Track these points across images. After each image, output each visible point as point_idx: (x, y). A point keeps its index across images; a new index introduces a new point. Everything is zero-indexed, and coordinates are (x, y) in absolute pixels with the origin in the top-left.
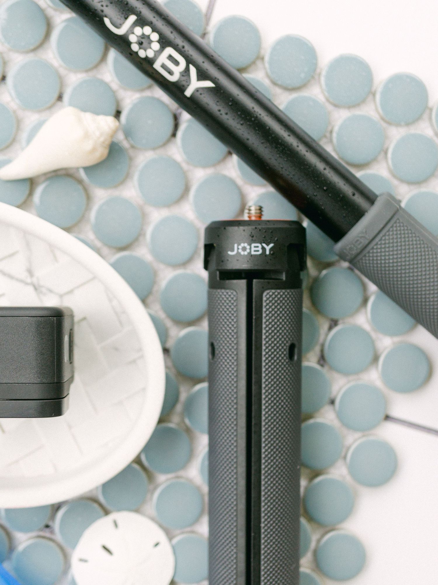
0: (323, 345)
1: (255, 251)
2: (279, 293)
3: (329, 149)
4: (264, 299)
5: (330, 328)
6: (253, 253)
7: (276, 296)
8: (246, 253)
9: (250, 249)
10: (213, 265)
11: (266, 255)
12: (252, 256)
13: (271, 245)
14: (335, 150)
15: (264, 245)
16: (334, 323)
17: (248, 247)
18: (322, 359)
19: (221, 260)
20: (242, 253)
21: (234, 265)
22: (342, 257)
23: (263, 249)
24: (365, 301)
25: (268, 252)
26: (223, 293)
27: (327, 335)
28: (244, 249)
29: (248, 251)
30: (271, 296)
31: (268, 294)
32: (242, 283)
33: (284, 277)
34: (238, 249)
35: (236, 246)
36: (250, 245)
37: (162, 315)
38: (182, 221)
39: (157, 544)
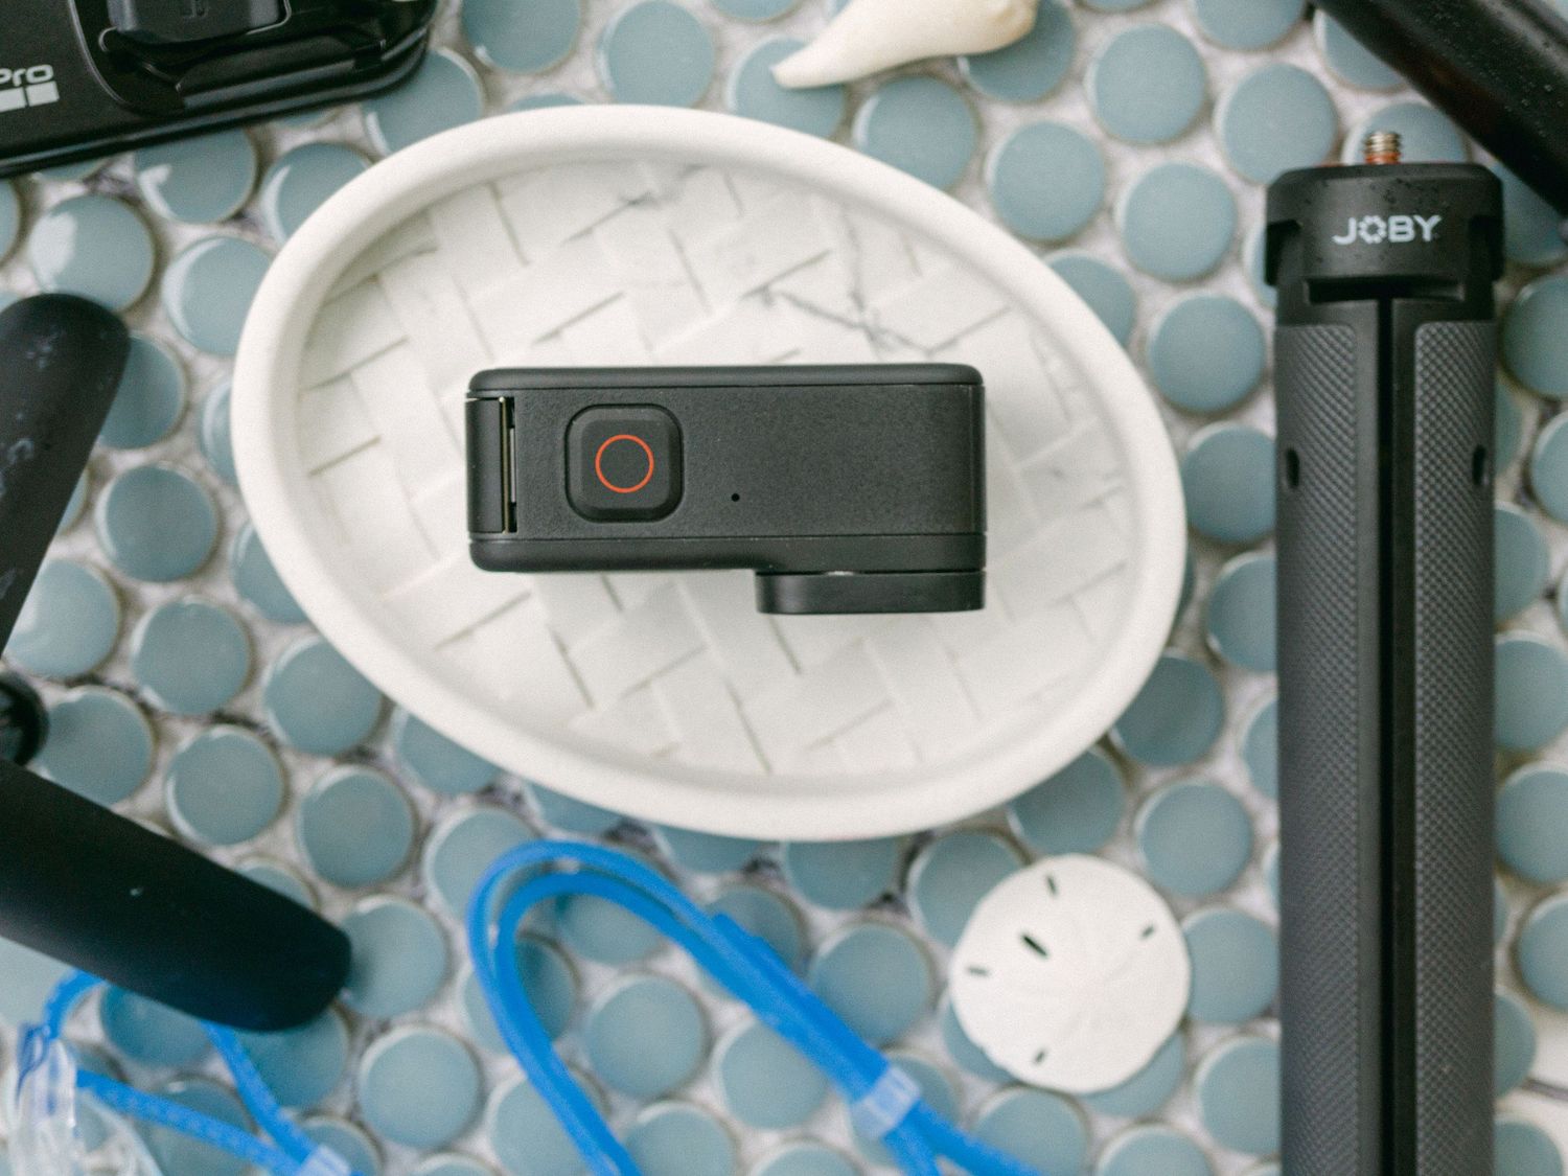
0: (1527, 463)
1: (1398, 234)
2: (1452, 331)
4: (1421, 343)
5: (1543, 421)
6: (1394, 238)
7: (1444, 336)
8: (1377, 239)
9: (1387, 229)
10: (1287, 275)
11: (1423, 243)
12: (1390, 244)
13: (1435, 219)
15: (1419, 219)
16: (1552, 408)
17: (1382, 225)
18: (1527, 492)
19: (1313, 256)
20: (1368, 239)
21: (1347, 268)
23: (1417, 228)
25: (1427, 236)
26: (1318, 332)
27: (1535, 438)
28: (1373, 229)
29: (1382, 233)
30: (1432, 337)
31: (1427, 331)
32: (1363, 312)
33: (1460, 294)
34: (1359, 229)
35: (1352, 223)
36: (1386, 219)
38: (1197, 175)
39: (1148, 932)
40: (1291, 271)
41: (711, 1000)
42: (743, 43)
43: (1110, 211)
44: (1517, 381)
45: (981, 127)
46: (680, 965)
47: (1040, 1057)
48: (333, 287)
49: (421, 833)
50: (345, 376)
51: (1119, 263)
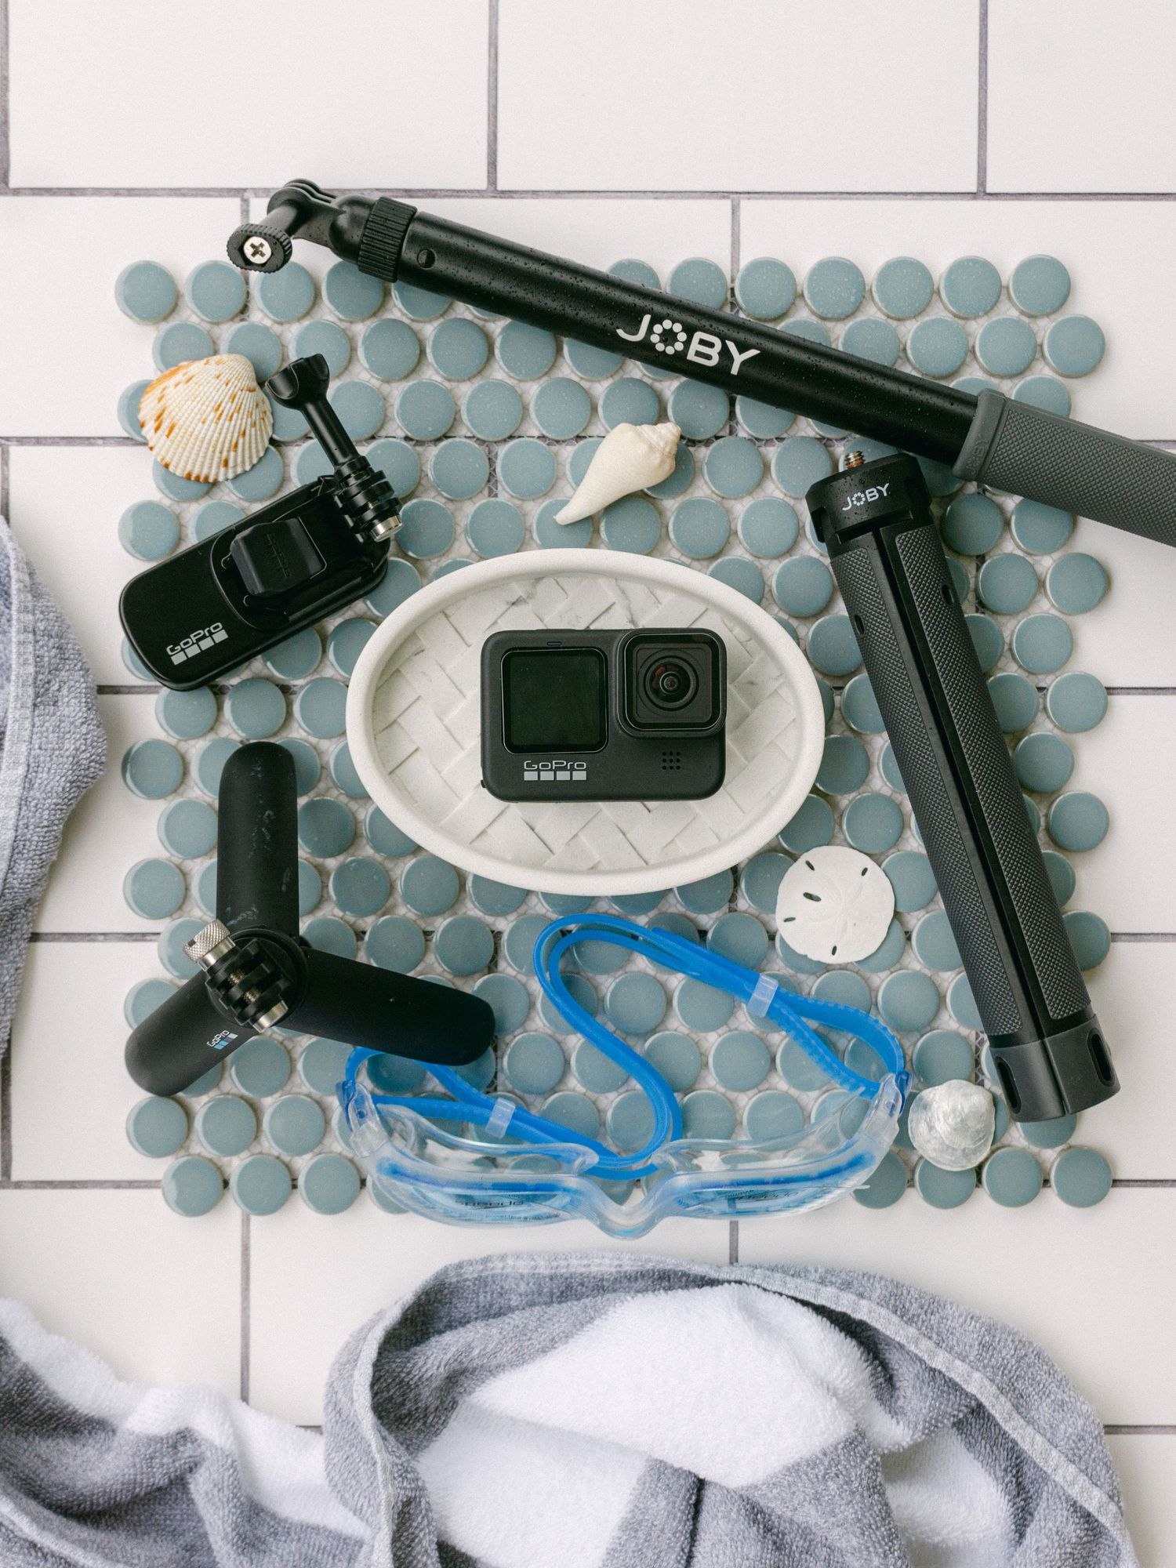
0: (976, 590)
1: (871, 497)
2: (912, 534)
3: (907, 369)
4: (898, 545)
5: (978, 569)
6: (869, 500)
7: (910, 538)
8: (862, 503)
9: (865, 496)
10: (828, 534)
12: (869, 503)
13: (887, 485)
14: (914, 368)
15: (879, 487)
16: (981, 559)
17: (863, 496)
18: (981, 605)
19: (836, 519)
20: (858, 504)
21: (853, 520)
22: (966, 478)
23: (879, 492)
24: (1007, 523)
25: (885, 494)
26: (851, 555)
27: (976, 577)
28: (859, 499)
29: (864, 499)
30: (904, 540)
31: (900, 538)
32: (868, 538)
33: (911, 516)
34: (852, 501)
35: (849, 500)
36: (863, 492)
37: (785, 617)
38: (771, 503)
39: (864, 872)
40: (829, 533)
41: (662, 977)
42: (534, 510)
43: (736, 533)
44: (958, 553)
45: (661, 513)
46: (642, 963)
47: (834, 950)
48: (380, 679)
49: (497, 935)
50: (395, 722)
51: (748, 557)
